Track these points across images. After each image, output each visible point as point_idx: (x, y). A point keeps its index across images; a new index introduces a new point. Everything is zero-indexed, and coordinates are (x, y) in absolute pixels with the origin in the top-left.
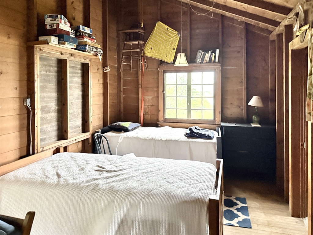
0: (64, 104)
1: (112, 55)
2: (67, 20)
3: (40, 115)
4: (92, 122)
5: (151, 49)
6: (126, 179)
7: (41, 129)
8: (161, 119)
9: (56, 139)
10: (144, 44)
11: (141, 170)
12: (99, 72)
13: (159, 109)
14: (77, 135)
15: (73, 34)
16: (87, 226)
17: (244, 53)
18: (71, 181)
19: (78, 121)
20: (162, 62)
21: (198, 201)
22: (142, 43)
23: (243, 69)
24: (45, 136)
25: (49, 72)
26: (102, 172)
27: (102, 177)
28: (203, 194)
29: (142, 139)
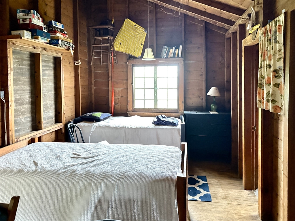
0: (37, 97)
1: (83, 50)
2: (39, 16)
3: (15, 107)
4: (64, 113)
5: (120, 44)
6: (101, 164)
7: (15, 121)
8: (130, 109)
9: (30, 129)
10: (113, 40)
11: (114, 155)
12: (70, 66)
13: (129, 100)
14: (50, 125)
15: (45, 29)
16: (65, 208)
17: (204, 48)
18: (49, 168)
19: (51, 112)
20: (130, 57)
21: (167, 180)
22: (111, 39)
23: (202, 63)
24: (19, 127)
25: (22, 66)
26: (77, 159)
27: (78, 163)
28: (172, 173)
29: (114, 128)
